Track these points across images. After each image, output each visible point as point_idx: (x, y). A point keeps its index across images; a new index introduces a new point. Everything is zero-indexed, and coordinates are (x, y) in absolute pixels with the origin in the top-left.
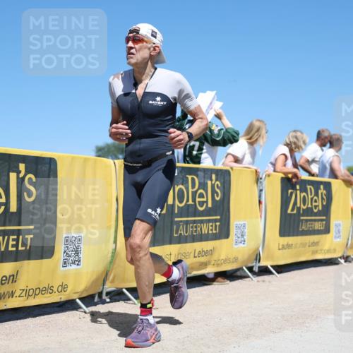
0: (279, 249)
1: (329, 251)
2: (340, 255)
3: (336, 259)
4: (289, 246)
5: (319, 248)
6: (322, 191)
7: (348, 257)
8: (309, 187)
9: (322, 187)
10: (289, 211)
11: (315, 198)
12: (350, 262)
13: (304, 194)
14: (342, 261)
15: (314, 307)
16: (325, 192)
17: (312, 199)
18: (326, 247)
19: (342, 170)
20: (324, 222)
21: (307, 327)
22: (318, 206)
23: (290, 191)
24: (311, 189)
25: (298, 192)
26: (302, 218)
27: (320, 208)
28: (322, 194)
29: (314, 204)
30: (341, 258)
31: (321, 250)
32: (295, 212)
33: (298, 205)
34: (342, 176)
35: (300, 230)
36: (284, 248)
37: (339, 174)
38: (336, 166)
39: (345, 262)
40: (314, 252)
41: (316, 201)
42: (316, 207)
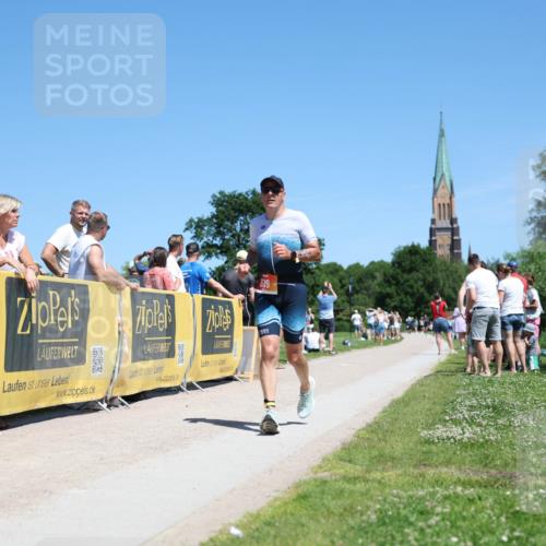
0: (4, 391)
1: (84, 391)
2: (100, 396)
3: (95, 402)
4: (20, 386)
5: (69, 386)
6: (74, 299)
7: (113, 399)
8: (51, 293)
9: (73, 292)
10: (19, 332)
11: (62, 309)
12: (117, 406)
13: (44, 303)
14: (105, 405)
15: (48, 479)
16: (77, 300)
17: (56, 312)
18: (80, 385)
19: (104, 266)
20: (76, 347)
21: (32, 510)
22: (66, 322)
23: (19, 299)
24: (54, 296)
25: (34, 301)
26: (40, 341)
27: (70, 326)
28: (72, 303)
29: (59, 319)
30: (101, 401)
31: (71, 390)
32: (28, 332)
33: (34, 321)
34: (105, 276)
35: (39, 359)
36: (11, 388)
37: (100, 273)
38: (95, 261)
39: (109, 407)
40: (60, 394)
41: (62, 315)
42: (63, 323)
